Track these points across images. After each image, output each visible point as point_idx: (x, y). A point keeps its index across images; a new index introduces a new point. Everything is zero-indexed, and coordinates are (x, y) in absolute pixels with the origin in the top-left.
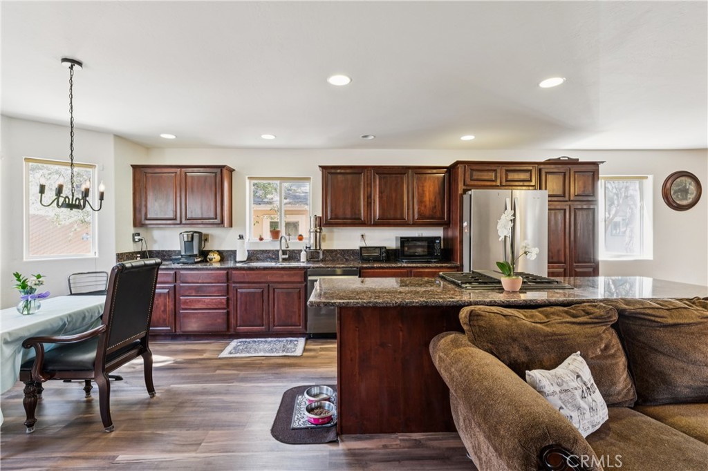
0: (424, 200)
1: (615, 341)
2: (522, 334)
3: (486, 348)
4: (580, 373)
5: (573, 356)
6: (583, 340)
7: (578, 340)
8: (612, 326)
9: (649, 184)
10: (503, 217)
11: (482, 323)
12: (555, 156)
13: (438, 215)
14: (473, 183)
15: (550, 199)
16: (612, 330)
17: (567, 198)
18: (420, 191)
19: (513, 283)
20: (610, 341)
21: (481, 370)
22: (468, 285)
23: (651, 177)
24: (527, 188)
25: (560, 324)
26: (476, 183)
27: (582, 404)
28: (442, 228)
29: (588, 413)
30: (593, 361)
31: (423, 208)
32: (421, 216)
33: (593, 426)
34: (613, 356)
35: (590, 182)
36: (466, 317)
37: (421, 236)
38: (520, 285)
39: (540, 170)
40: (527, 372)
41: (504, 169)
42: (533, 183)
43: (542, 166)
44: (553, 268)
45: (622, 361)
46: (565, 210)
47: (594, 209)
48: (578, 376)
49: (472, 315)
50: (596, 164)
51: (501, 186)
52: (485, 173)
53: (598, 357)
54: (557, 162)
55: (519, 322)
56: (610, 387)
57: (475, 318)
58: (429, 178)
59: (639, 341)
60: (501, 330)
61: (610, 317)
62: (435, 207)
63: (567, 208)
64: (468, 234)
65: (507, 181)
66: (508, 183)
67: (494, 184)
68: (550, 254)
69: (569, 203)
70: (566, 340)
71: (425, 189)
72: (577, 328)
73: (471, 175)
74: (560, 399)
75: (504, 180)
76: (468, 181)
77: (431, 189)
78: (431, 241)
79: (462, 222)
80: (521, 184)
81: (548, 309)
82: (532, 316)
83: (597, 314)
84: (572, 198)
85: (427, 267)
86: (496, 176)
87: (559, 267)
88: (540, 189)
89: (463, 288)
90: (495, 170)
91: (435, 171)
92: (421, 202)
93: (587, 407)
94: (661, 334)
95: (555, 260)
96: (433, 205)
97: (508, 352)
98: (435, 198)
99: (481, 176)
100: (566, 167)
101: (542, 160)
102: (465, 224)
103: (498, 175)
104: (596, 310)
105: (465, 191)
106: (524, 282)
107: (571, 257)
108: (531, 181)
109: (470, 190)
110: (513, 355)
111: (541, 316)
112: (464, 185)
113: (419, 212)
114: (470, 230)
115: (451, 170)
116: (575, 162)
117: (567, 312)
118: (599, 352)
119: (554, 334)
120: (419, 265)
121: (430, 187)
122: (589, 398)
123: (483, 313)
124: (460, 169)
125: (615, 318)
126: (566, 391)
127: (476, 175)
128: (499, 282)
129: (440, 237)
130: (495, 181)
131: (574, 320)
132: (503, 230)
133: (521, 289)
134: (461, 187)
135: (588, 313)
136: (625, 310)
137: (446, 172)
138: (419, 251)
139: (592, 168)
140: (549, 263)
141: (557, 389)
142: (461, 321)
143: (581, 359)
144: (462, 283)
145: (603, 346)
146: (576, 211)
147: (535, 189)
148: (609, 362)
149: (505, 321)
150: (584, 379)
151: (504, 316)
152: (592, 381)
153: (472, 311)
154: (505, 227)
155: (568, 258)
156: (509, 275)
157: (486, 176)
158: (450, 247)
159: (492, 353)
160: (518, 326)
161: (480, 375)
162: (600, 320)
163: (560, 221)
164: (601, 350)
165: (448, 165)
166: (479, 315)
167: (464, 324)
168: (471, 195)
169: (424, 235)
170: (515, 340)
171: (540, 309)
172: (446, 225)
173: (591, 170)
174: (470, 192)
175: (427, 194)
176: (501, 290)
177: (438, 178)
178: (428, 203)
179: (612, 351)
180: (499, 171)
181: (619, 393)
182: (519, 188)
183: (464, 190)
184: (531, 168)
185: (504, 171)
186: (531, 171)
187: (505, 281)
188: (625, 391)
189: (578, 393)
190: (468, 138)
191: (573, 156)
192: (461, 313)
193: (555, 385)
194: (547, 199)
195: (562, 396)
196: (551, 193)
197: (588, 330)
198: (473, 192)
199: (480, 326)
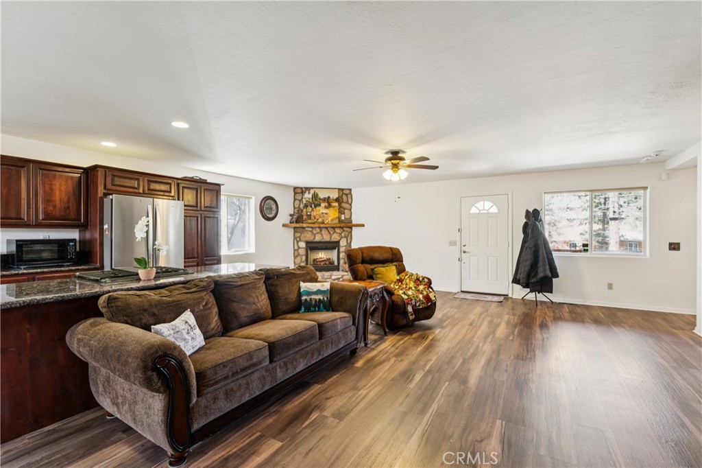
0: (53, 199)
1: (212, 300)
2: (151, 305)
3: (123, 320)
4: (188, 321)
5: (186, 312)
6: (192, 302)
7: (189, 302)
8: (211, 292)
9: (253, 202)
10: (140, 222)
11: (119, 304)
12: (190, 175)
13: (73, 215)
14: (114, 188)
15: (186, 208)
16: (211, 294)
17: (199, 209)
18: (47, 189)
19: (148, 274)
20: (208, 300)
21: (117, 334)
22: (107, 280)
23: (253, 198)
24: (168, 198)
25: (178, 295)
26: (118, 188)
27: (188, 337)
28: (78, 230)
29: (190, 342)
30: (197, 314)
31: (51, 208)
32: (48, 216)
33: (193, 348)
34: (210, 308)
35: (215, 198)
36: (104, 302)
37: (48, 238)
38: (154, 275)
39: (178, 184)
40: (152, 327)
41: (146, 179)
42: (172, 194)
43: (179, 181)
44: (189, 262)
45: (215, 310)
46: (197, 217)
47: (217, 218)
48: (186, 322)
49: (109, 299)
50: (219, 185)
51: (143, 194)
52: (128, 181)
53: (201, 311)
54: (191, 180)
55: (149, 298)
56: (207, 327)
57: (113, 301)
58: (60, 177)
59: (225, 297)
60: (135, 306)
61: (210, 286)
62: (68, 208)
63: (199, 216)
64: (110, 236)
65: (149, 190)
66: (150, 192)
67: (137, 191)
68: (187, 252)
69: (200, 212)
70: (181, 304)
71: (54, 188)
72: (189, 295)
73: (113, 181)
74: (174, 337)
75: (146, 188)
76: (109, 185)
77: (63, 188)
78: (63, 244)
79: (102, 224)
80: (162, 193)
81: (172, 287)
82: (160, 293)
83: (202, 286)
84: (203, 209)
85: (57, 272)
86: (139, 184)
87: (193, 262)
88: (178, 200)
89: (102, 282)
90: (138, 179)
91: (67, 170)
92: (48, 201)
93: (190, 338)
94: (235, 291)
95: (190, 256)
96: (66, 206)
97: (140, 319)
98: (68, 199)
99: (123, 182)
100: (198, 185)
101: (180, 177)
102: (106, 227)
103: (141, 184)
104: (202, 283)
105: (106, 195)
106: (157, 273)
107: (202, 253)
108: (170, 192)
109: (111, 194)
110: (144, 321)
111: (167, 292)
112: (105, 188)
113: (45, 212)
114: (111, 231)
115: (90, 173)
116: (204, 182)
117: (184, 287)
118: (201, 307)
119: (174, 301)
120: (45, 270)
121: (60, 186)
122: (192, 333)
123: (120, 296)
124: (100, 173)
125: (213, 286)
126: (177, 332)
127: (118, 181)
128: (137, 274)
129: (75, 240)
130: (138, 188)
131: (187, 291)
132: (139, 233)
133: (155, 278)
134: (101, 191)
135: (197, 286)
136: (218, 281)
137: (83, 173)
138: (46, 255)
139: (215, 187)
140: (185, 258)
141: (172, 332)
142: (100, 307)
143: (190, 313)
144: (101, 279)
145: (204, 303)
146: (207, 219)
147: (174, 200)
148: (207, 312)
149: (138, 299)
150: (190, 323)
151: (138, 296)
152: (195, 323)
153: (110, 297)
154: (141, 230)
155: (200, 254)
156: (145, 268)
157: (128, 183)
158: (87, 250)
159: (127, 323)
160: (148, 301)
161: (115, 336)
162: (204, 289)
163: (193, 226)
164: (203, 306)
165: (85, 166)
166: (116, 298)
167: (102, 308)
168: (112, 200)
169: (51, 238)
170: (145, 310)
171: (167, 288)
172: (83, 227)
173: (215, 189)
174: (111, 197)
175: (57, 193)
176: (139, 280)
177: (72, 177)
178: (58, 203)
179: (210, 306)
180: (141, 180)
181: (213, 329)
182: (160, 197)
183: (104, 193)
184: (170, 181)
185: (146, 181)
186: (170, 184)
187: (142, 273)
188: (216, 327)
189: (185, 332)
190: (109, 144)
191: (203, 177)
192: (100, 300)
193: (171, 330)
194: (183, 208)
195: (175, 335)
196: (186, 203)
197: (196, 295)
198: (114, 197)
199: (117, 306)
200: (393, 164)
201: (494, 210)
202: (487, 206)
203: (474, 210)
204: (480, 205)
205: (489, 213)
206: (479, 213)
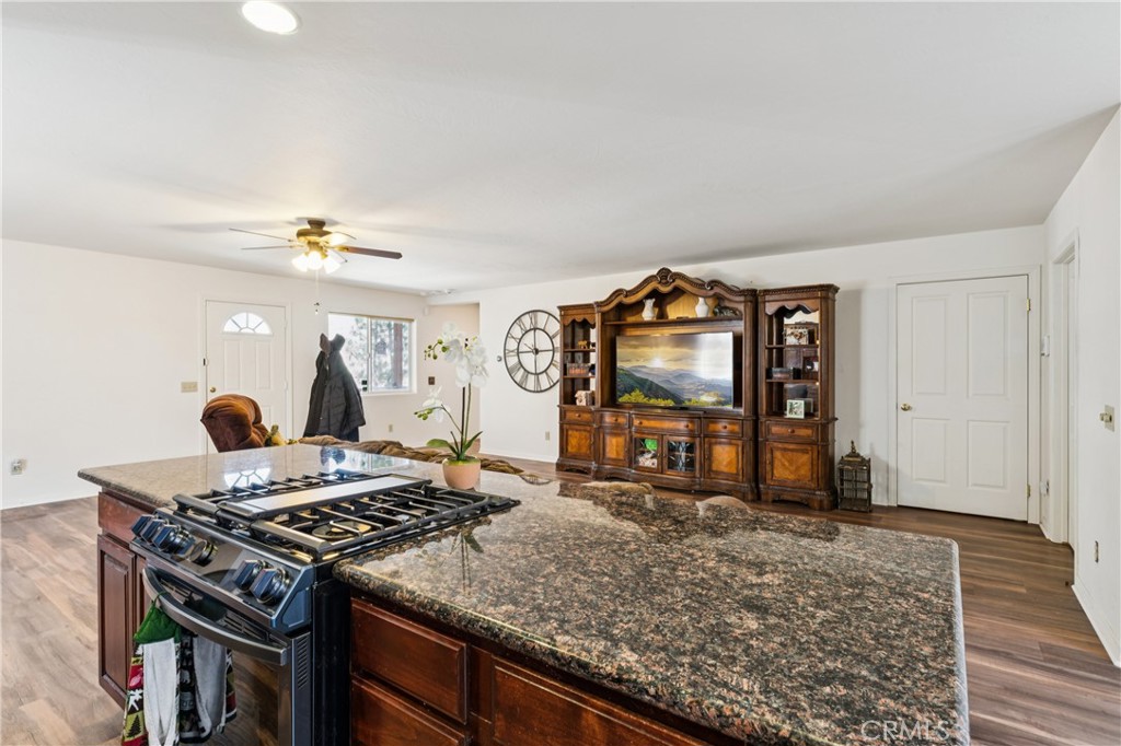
200: (309, 243)
201: (264, 329)
202: (253, 323)
203: (229, 327)
204: (241, 318)
205: (255, 335)
206: (239, 334)
